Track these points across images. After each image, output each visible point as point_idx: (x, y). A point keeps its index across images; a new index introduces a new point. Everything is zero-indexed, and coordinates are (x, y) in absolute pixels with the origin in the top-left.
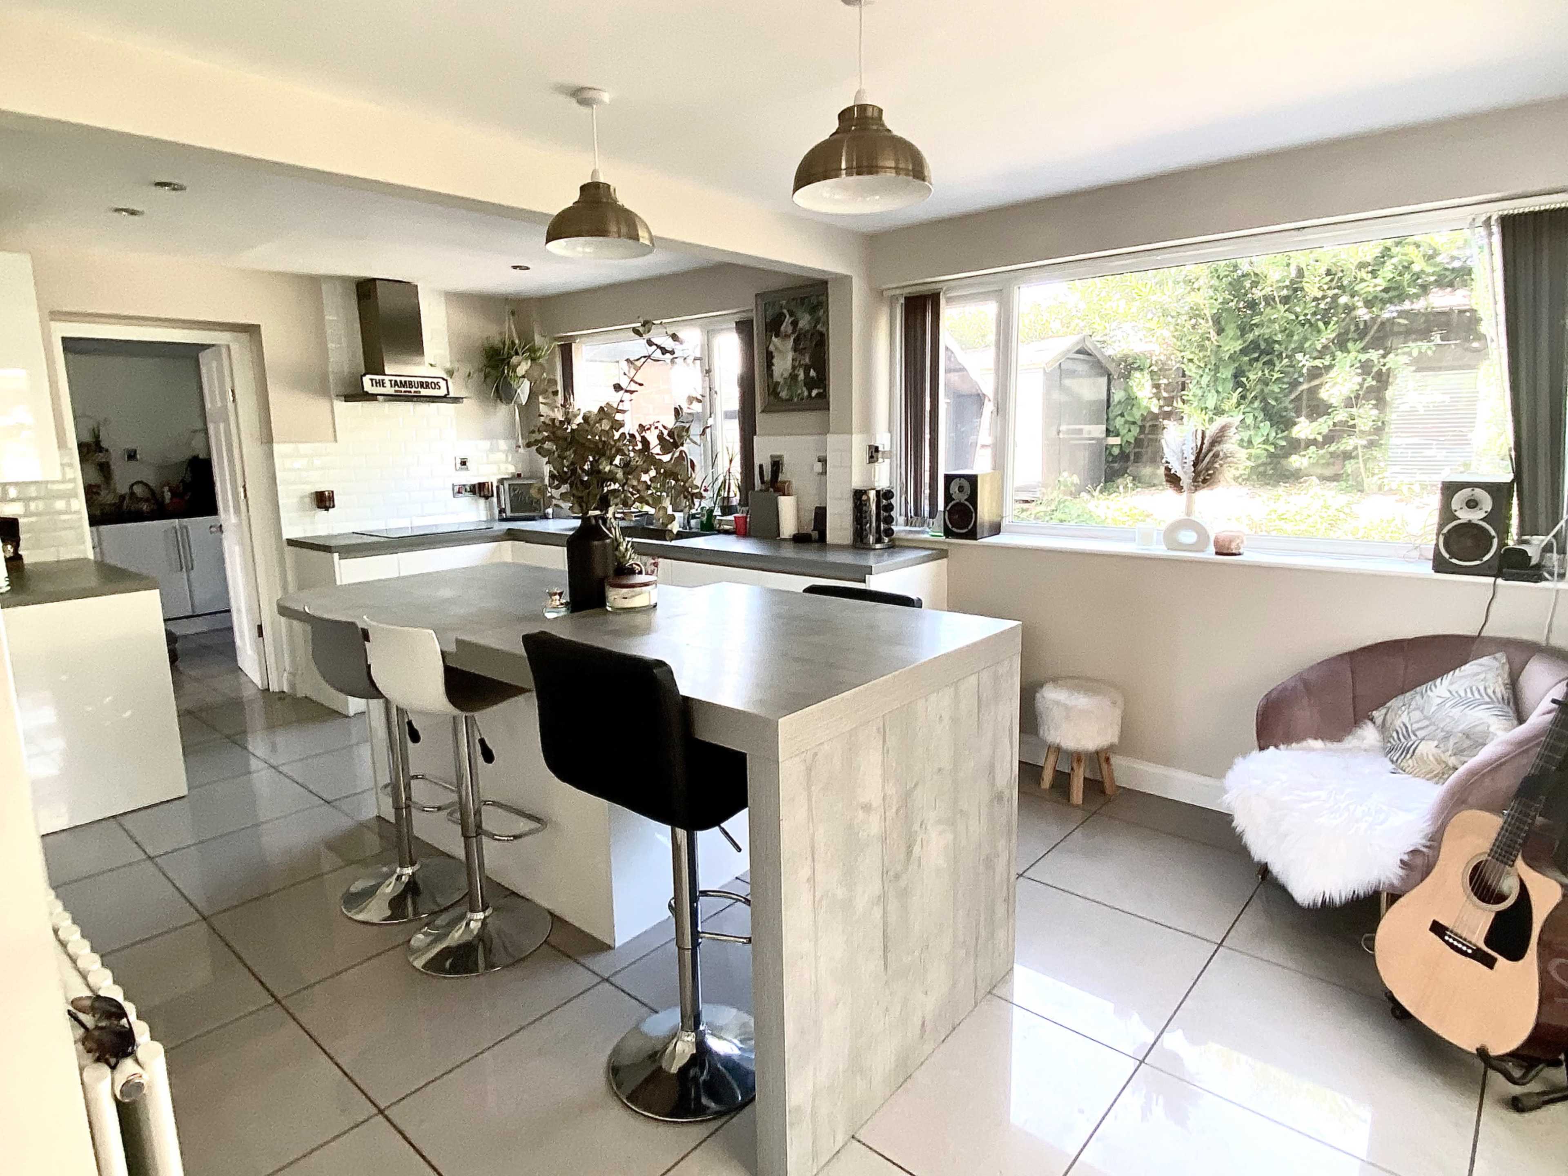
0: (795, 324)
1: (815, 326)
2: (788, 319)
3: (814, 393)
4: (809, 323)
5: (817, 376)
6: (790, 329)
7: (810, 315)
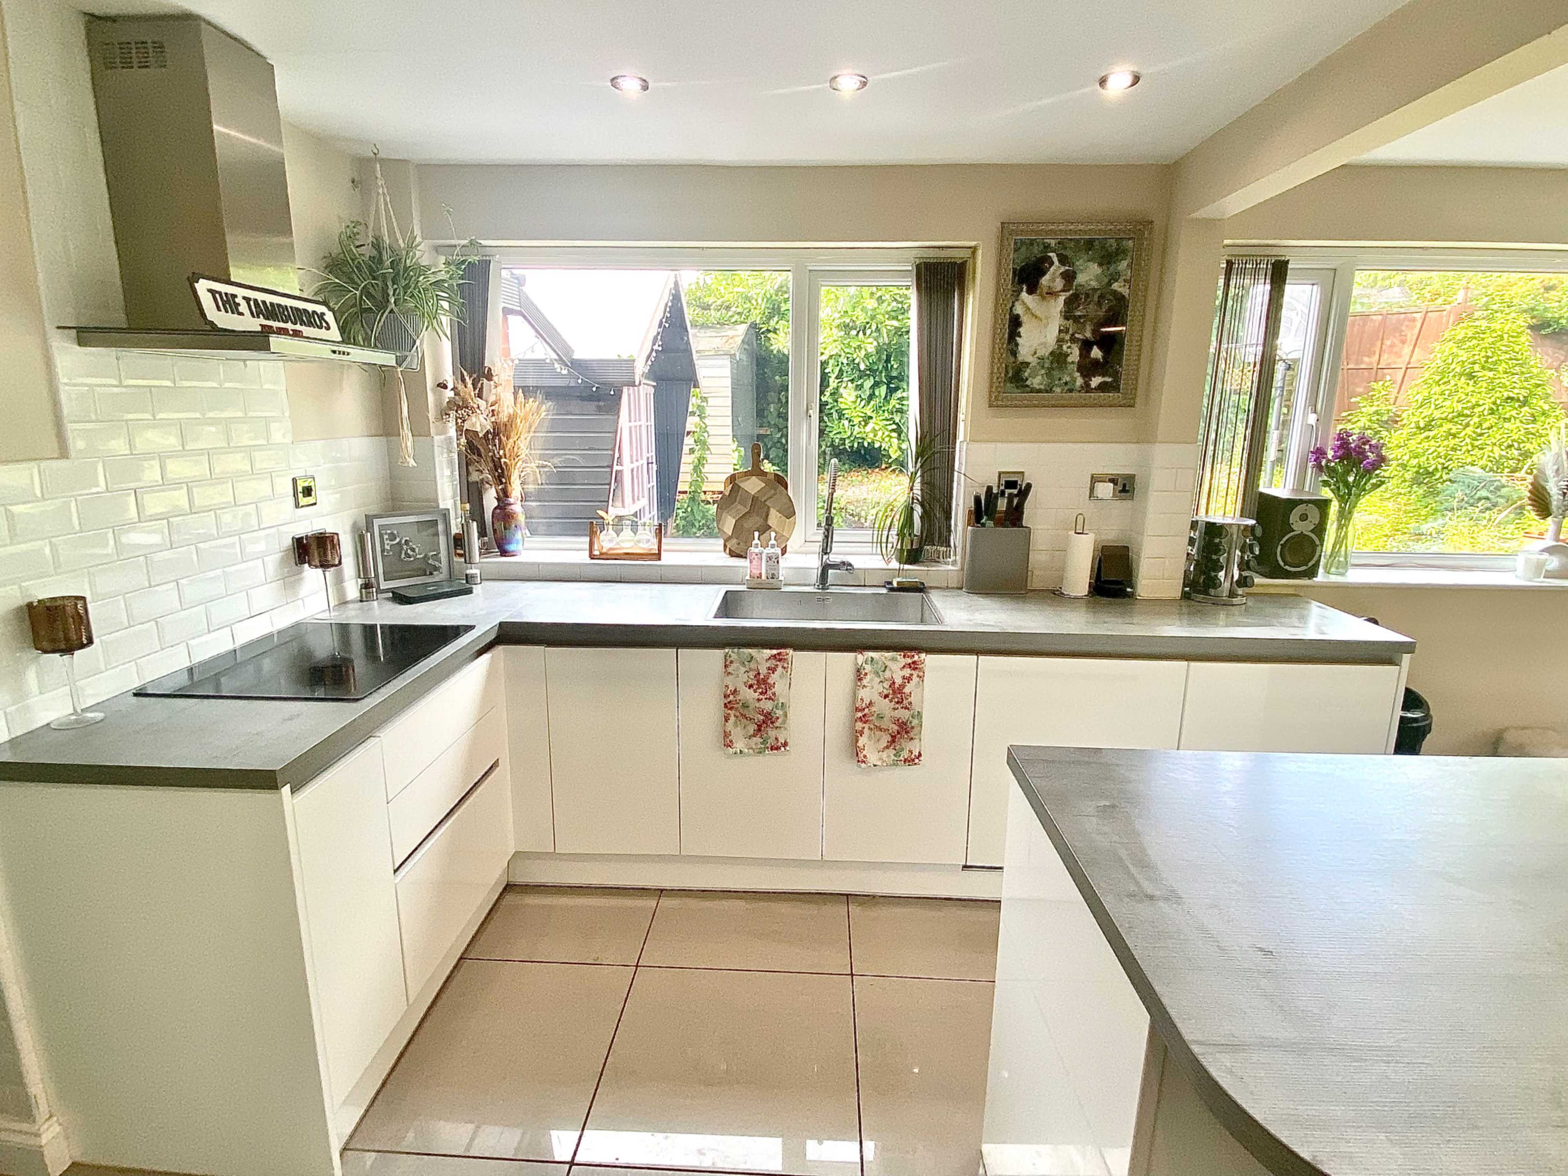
0: (1069, 277)
1: (1110, 284)
2: (1056, 269)
3: (1095, 382)
4: (1097, 278)
5: (1103, 357)
6: (1059, 284)
7: (1100, 265)
